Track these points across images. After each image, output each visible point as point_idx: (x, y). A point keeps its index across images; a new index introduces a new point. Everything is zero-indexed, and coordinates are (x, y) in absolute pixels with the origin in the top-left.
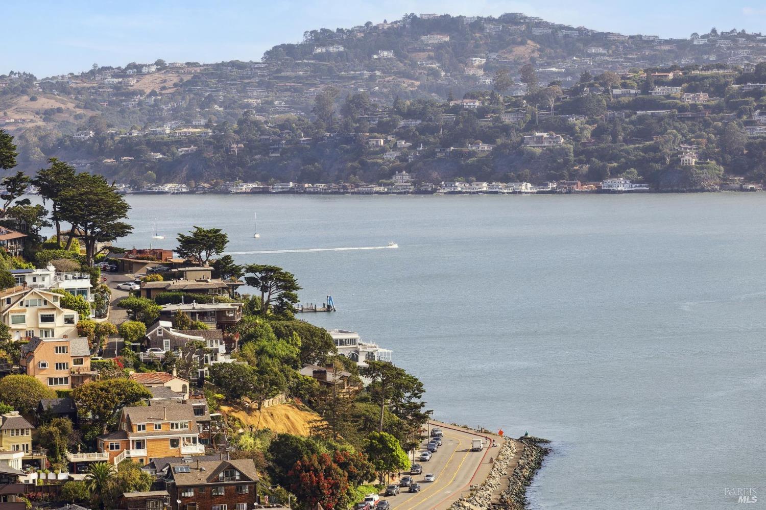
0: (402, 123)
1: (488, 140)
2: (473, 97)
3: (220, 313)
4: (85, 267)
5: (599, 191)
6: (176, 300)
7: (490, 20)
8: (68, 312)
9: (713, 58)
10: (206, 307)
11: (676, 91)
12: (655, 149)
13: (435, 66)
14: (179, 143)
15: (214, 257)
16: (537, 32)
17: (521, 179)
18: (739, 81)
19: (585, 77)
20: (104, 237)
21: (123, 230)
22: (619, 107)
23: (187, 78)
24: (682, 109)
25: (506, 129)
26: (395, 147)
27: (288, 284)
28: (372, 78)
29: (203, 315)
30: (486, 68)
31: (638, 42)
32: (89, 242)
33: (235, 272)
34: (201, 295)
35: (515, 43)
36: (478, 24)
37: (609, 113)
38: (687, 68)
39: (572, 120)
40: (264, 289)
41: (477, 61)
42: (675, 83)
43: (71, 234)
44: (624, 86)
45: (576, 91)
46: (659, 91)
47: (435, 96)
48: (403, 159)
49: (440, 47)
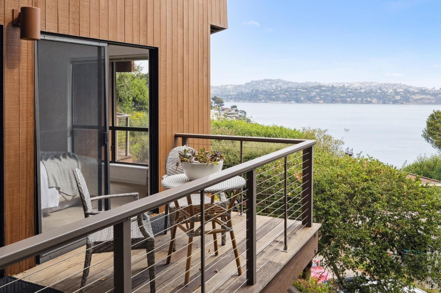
0: (263, 93)
1: (275, 96)
2: (273, 90)
3: (236, 116)
4: (218, 110)
5: (290, 103)
6: (230, 114)
7: (275, 80)
8: (216, 116)
9: (306, 85)
10: (234, 115)
11: (301, 89)
12: (297, 97)
13: (268, 86)
14: (233, 95)
15: (235, 109)
16: (282, 81)
17: (279, 101)
18: (309, 88)
19: (288, 87)
20: (221, 106)
21: (223, 105)
22: (293, 91)
23: (234, 87)
24: (302, 92)
25: (277, 94)
26: (262, 96)
27: (245, 113)
28: (259, 87)
29: (233, 116)
30: (275, 86)
31: (296, 83)
32: (219, 107)
33: (238, 111)
34: (233, 114)
35: (279, 83)
36: (274, 80)
37: (291, 92)
38: (302, 86)
39: (286, 93)
40: (242, 113)
41: (274, 85)
42: (300, 88)
43: (217, 106)
44: (293, 89)
45: (287, 89)
46: (298, 89)
47: (268, 90)
48: (263, 98)
49: (268, 83)
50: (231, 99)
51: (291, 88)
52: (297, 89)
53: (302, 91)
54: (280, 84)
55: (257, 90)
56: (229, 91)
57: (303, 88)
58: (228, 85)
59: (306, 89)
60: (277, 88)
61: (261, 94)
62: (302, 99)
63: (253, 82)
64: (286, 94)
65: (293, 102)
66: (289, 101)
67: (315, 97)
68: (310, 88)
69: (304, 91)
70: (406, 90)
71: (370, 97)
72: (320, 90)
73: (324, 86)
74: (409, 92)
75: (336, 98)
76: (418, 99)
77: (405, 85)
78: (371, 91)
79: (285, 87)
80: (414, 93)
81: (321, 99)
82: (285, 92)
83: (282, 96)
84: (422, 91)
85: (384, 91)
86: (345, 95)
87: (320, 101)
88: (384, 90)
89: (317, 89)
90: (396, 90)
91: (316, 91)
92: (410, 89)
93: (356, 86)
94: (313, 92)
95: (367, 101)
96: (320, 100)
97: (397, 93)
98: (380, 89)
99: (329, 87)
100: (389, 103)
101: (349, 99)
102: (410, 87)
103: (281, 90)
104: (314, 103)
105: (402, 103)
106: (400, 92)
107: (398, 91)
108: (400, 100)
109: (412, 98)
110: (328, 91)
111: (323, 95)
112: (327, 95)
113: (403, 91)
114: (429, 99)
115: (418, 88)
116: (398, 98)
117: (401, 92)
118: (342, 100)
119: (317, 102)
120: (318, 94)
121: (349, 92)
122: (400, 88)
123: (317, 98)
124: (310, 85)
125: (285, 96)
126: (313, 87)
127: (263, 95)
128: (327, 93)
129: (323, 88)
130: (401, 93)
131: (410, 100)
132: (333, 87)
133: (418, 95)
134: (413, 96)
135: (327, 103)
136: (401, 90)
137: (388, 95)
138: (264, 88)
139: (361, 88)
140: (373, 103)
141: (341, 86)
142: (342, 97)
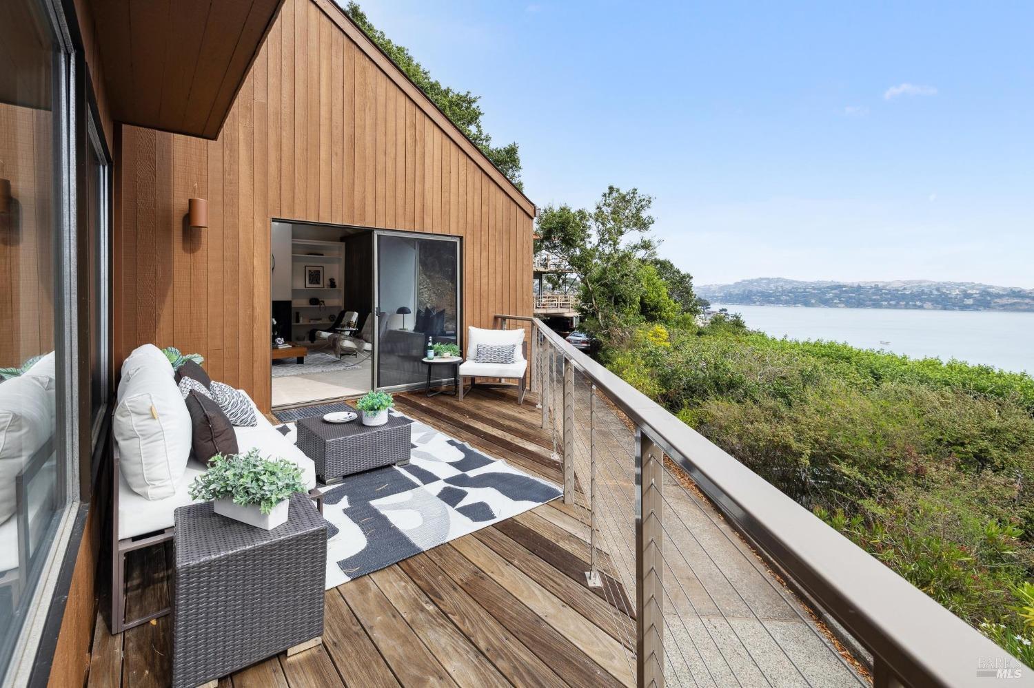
1: (774, 297)
2: (771, 290)
5: (795, 306)
7: (775, 278)
9: (819, 285)
12: (806, 300)
13: (765, 286)
14: (720, 297)
16: (784, 280)
17: (780, 304)
19: (793, 288)
23: (720, 287)
25: (777, 296)
26: (757, 298)
28: (753, 287)
31: (804, 282)
35: (779, 282)
36: (773, 279)
37: (798, 293)
38: (813, 286)
41: (773, 285)
42: (811, 289)
44: (800, 289)
45: (791, 290)
47: (764, 290)
48: (759, 300)
49: (765, 283)
50: (716, 301)
51: (797, 288)
52: (805, 289)
53: (813, 291)
54: (781, 283)
55: (751, 291)
56: (714, 292)
57: (814, 288)
58: (712, 285)
59: (819, 289)
60: (777, 288)
61: (755, 295)
62: (813, 301)
63: (744, 281)
64: (789, 296)
65: (799, 305)
66: (795, 304)
67: (832, 299)
68: (824, 288)
69: (816, 291)
70: (984, 291)
71: (921, 300)
72: (840, 291)
73: (845, 286)
74: (989, 294)
75: (863, 300)
76: (1007, 304)
77: (980, 285)
78: (923, 293)
79: (788, 287)
80: (999, 296)
81: (841, 302)
82: (788, 293)
83: (784, 298)
84: (1014, 292)
85: (943, 293)
86: (878, 297)
87: (840, 305)
88: (944, 290)
89: (835, 289)
90: (965, 291)
91: (833, 292)
92: (991, 290)
93: (895, 286)
94: (829, 293)
95: (915, 305)
96: (839, 303)
97: (967, 295)
98: (938, 290)
99: (854, 287)
100: (953, 310)
101: (885, 303)
102: (991, 287)
103: (783, 291)
104: (830, 307)
105: (977, 310)
106: (972, 294)
107: (968, 292)
108: (973, 305)
109: (995, 303)
110: (852, 293)
111: (844, 298)
112: (850, 298)
113: (978, 292)
114: (1027, 304)
115: (1004, 289)
116: (970, 301)
117: (976, 293)
118: (873, 304)
119: (835, 306)
120: (836, 296)
121: (886, 294)
122: (973, 288)
123: (835, 301)
124: (825, 285)
125: (788, 298)
126: (828, 287)
127: (759, 296)
128: (851, 295)
129: (844, 289)
130: (976, 296)
131: (993, 304)
132: (859, 287)
133: (1007, 298)
134: (998, 300)
135: (851, 307)
136: (974, 291)
137: (951, 298)
138: (760, 289)
139: (905, 289)
140: (925, 309)
141: (873, 285)
142: (875, 300)
